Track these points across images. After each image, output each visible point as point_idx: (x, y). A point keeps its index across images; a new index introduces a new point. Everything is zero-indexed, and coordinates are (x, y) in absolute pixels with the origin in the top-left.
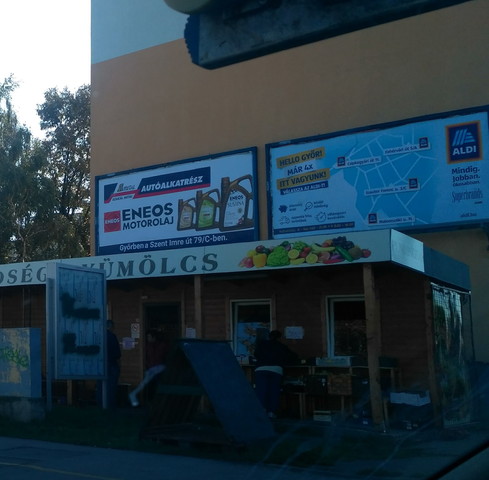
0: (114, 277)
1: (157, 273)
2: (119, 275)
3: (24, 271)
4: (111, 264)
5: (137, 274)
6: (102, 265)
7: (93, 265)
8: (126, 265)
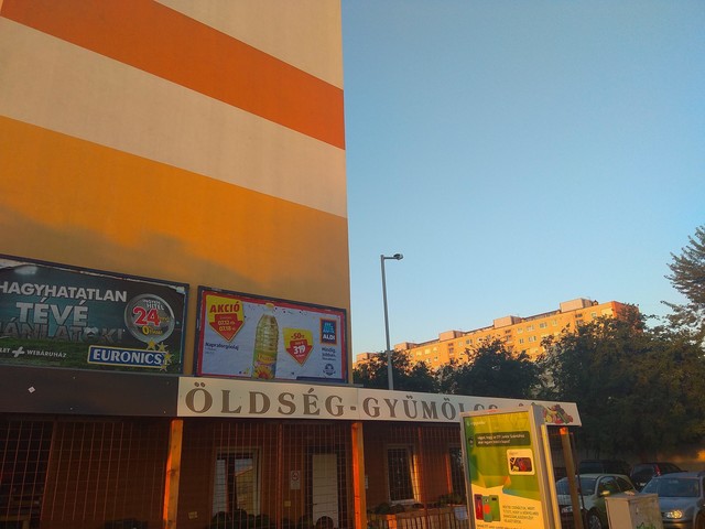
0: (420, 418)
2: (425, 417)
3: (306, 397)
4: (415, 402)
5: (441, 419)
6: (406, 402)
7: (396, 401)
8: (429, 406)
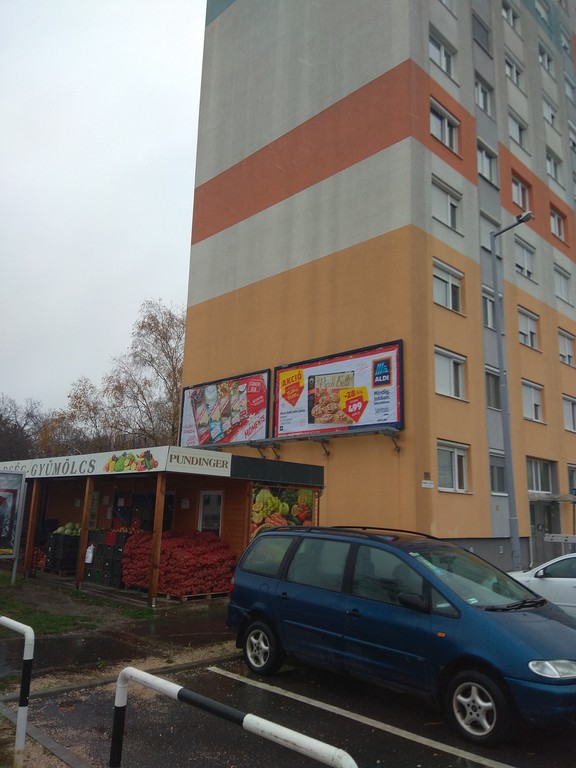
1: (68, 474)
2: (53, 474)
4: (52, 464)
6: (48, 466)
8: (58, 466)
